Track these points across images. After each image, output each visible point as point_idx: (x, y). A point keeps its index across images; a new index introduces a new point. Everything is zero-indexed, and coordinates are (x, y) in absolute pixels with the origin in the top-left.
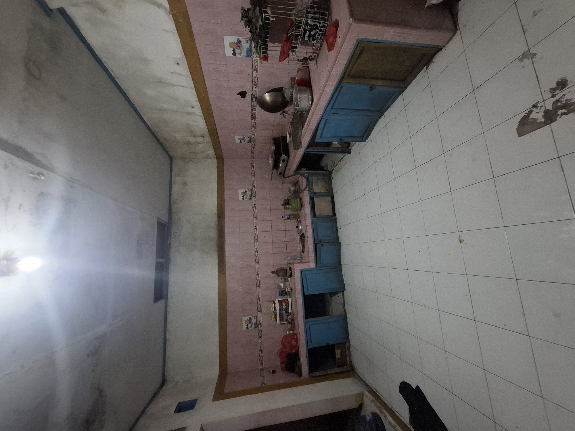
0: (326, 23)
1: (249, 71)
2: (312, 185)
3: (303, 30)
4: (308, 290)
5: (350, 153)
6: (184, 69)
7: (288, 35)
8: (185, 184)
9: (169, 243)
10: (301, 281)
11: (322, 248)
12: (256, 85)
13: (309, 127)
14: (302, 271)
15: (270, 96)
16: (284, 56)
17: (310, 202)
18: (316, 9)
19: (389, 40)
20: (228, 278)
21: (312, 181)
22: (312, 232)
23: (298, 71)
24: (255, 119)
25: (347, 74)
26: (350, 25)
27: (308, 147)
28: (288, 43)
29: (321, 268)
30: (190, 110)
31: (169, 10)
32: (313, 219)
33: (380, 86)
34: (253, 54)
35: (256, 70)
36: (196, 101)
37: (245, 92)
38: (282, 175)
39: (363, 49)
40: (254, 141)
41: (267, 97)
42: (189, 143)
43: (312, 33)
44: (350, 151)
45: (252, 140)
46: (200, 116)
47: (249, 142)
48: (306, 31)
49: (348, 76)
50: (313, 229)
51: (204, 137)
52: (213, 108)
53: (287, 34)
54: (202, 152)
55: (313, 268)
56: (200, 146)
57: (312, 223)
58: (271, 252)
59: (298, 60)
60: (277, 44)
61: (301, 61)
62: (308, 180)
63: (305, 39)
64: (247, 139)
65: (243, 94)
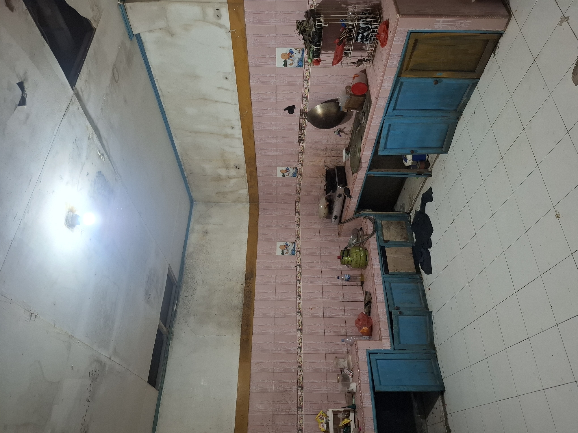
0: (378, 25)
1: (299, 81)
2: (382, 230)
3: (355, 32)
4: (381, 385)
5: (431, 176)
6: (232, 84)
7: (341, 39)
8: (206, 233)
9: (175, 310)
10: (370, 369)
11: (400, 318)
12: (306, 98)
13: (369, 137)
14: (370, 353)
15: (322, 107)
16: (337, 60)
17: (380, 253)
18: (367, 15)
19: (440, 29)
20: (254, 368)
21: (382, 226)
22: (383, 294)
23: (354, 77)
24: (303, 140)
25: (405, 67)
26: (398, 20)
27: (370, 168)
28: (341, 46)
29: (403, 351)
30: (229, 131)
31: (229, 29)
32: (384, 276)
33: (445, 78)
34: (305, 63)
35: (307, 81)
36: (238, 120)
37: (294, 107)
38: (338, 220)
39: (416, 41)
40: (301, 174)
41: (319, 110)
42: (218, 179)
43: (365, 34)
44: (430, 173)
45: (298, 173)
46: (239, 139)
47: (295, 175)
48: (358, 34)
49: (407, 69)
50: (385, 290)
51: (238, 169)
52: (256, 128)
53: (339, 39)
54: (232, 192)
55: (388, 350)
56: (233, 181)
57: (384, 281)
58: (321, 331)
59: (353, 62)
60: (330, 52)
61: (356, 64)
62: (375, 223)
63: (358, 41)
64: (292, 171)
65: (291, 109)
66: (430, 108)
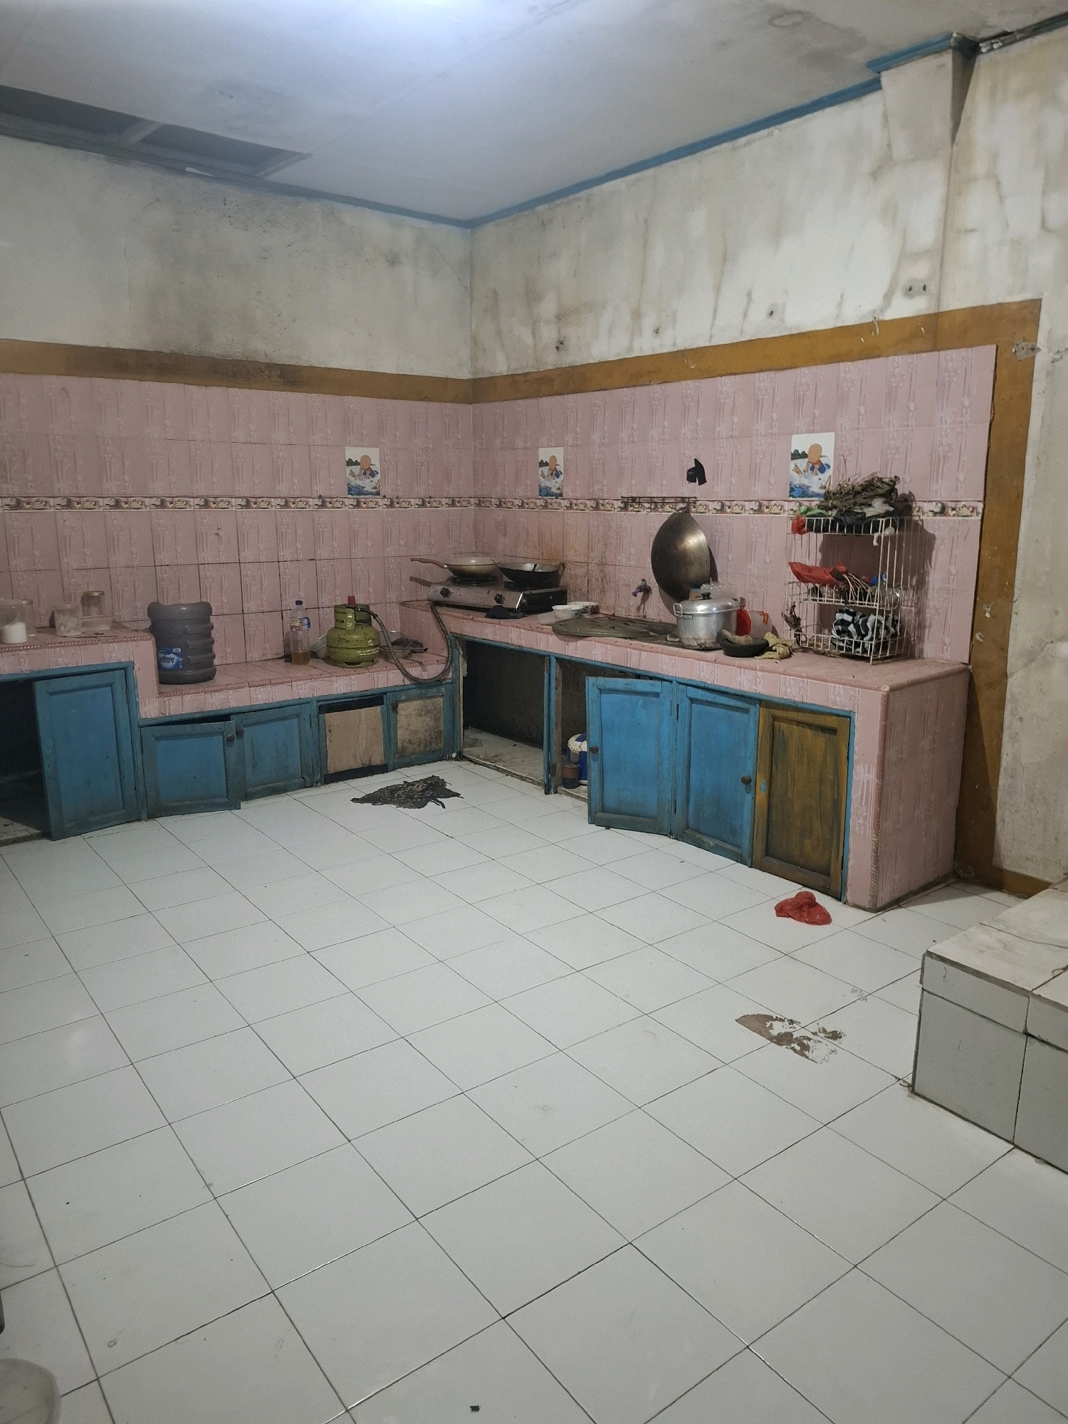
0: (870, 655)
1: (759, 492)
2: (420, 697)
3: (857, 605)
4: (51, 694)
5: (546, 793)
6: (757, 327)
7: (845, 576)
8: (393, 261)
9: (188, 169)
10: (86, 670)
11: (218, 740)
12: (722, 510)
13: (634, 651)
14: (125, 670)
15: (700, 547)
16: (802, 574)
17: (368, 693)
18: (892, 630)
19: (854, 777)
20: (55, 383)
21: (430, 698)
22: (270, 701)
23: (763, 614)
24: (625, 508)
25: (779, 713)
26: (878, 689)
27: (564, 663)
28: (829, 577)
29: (138, 745)
30: (648, 323)
31: (881, 318)
32: (315, 702)
33: (754, 798)
34: (797, 501)
35: (760, 510)
36: (674, 345)
37: (703, 481)
38: (441, 598)
39: (833, 731)
40: (545, 507)
41: (694, 541)
42: (532, 296)
43: (851, 628)
44: (552, 791)
45: (549, 501)
46: (630, 349)
47: (545, 492)
48: (853, 614)
49: (775, 718)
50: (281, 706)
51: (557, 348)
52: (656, 390)
53: (846, 573)
54: (499, 333)
55: (138, 712)
56: (525, 333)
57: (301, 703)
58: (164, 558)
59: (794, 607)
60: (820, 556)
61: (791, 613)
62: (437, 682)
63: (838, 615)
64: (554, 484)
65: (697, 474)
66: (692, 775)
